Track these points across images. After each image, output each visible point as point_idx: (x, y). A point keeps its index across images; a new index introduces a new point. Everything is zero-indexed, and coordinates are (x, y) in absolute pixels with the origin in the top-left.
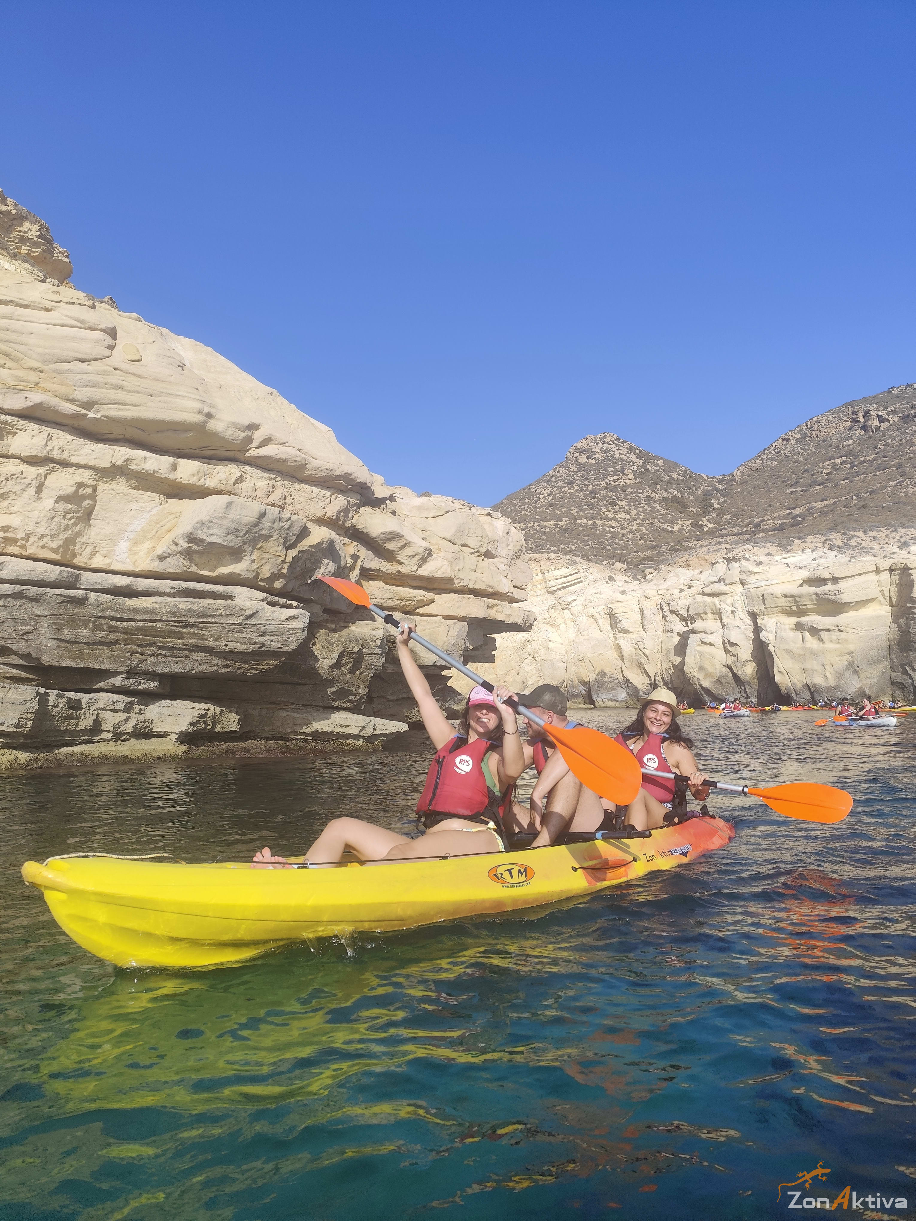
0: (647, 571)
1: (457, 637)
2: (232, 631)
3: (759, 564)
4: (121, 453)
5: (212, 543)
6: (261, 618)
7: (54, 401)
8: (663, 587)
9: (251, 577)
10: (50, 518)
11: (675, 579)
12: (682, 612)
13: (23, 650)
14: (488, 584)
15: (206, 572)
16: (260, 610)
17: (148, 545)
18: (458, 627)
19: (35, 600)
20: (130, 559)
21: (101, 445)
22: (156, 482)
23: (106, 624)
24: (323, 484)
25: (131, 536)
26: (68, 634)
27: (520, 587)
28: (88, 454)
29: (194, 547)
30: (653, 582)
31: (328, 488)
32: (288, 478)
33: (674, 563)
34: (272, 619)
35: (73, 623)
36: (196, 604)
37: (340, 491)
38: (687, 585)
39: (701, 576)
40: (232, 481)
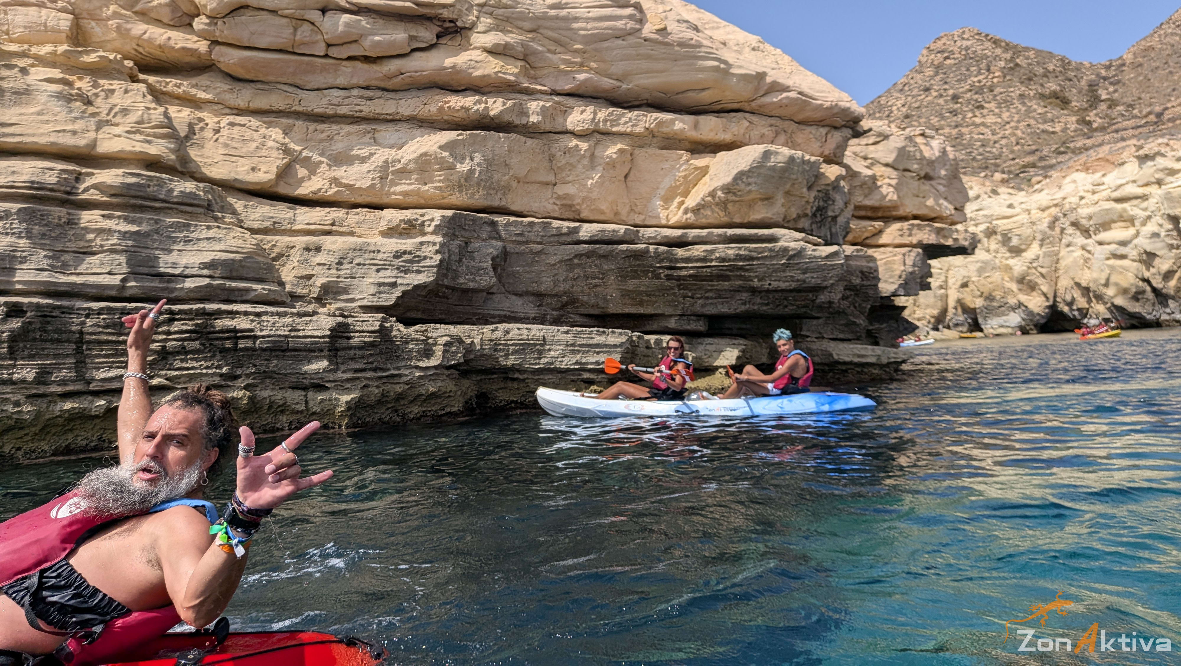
0: (1034, 180)
1: (914, 265)
2: (775, 271)
4: (653, 118)
5: (750, 192)
6: (804, 257)
7: (596, 78)
8: (1059, 195)
9: (780, 220)
10: (600, 184)
11: (1073, 186)
12: (1084, 222)
13: (593, 301)
14: (931, 208)
15: (737, 220)
16: (803, 250)
17: (678, 199)
18: (913, 254)
19: (605, 256)
20: (663, 214)
21: (636, 113)
22: (680, 141)
23: (663, 273)
24: (819, 123)
25: (663, 193)
26: (631, 284)
27: (959, 209)
28: (626, 123)
29: (731, 197)
30: (1045, 192)
31: (823, 126)
32: (787, 122)
33: (1069, 168)
34: (815, 257)
35: (635, 275)
36: (744, 249)
37: (835, 128)
38: (1088, 191)
39: (1105, 180)
40: (742, 131)
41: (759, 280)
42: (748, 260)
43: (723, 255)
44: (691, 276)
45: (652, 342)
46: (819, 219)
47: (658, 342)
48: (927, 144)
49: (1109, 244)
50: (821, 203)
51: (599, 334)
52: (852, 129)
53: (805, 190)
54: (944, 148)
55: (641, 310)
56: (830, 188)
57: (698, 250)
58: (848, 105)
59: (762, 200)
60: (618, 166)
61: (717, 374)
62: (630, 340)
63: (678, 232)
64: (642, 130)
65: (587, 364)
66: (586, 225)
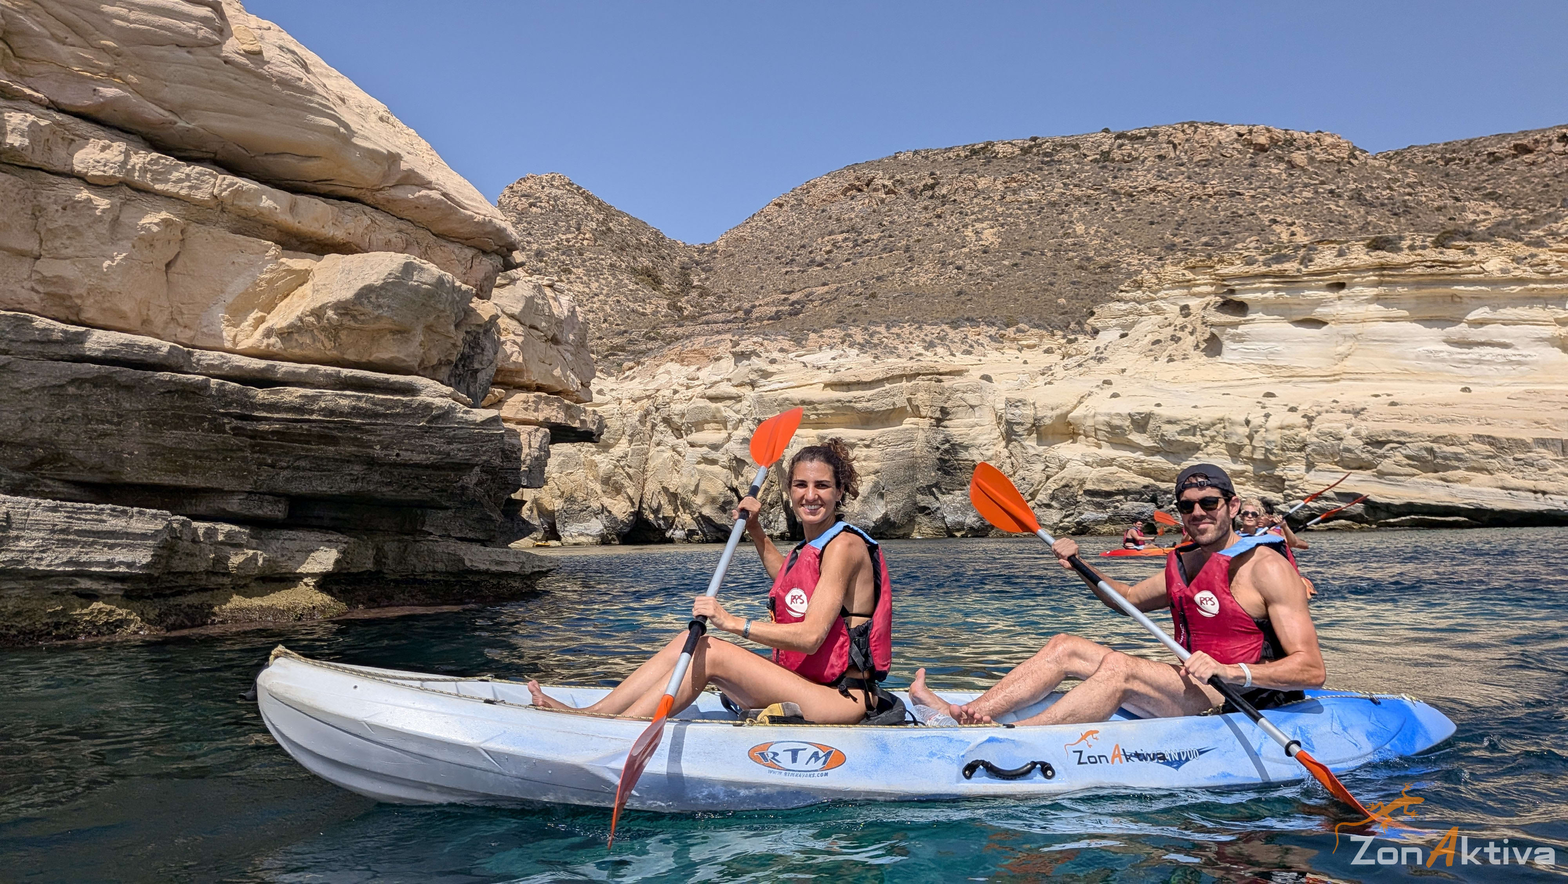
0: (627, 365)
1: (540, 448)
2: (409, 436)
3: (773, 362)
4: (226, 182)
5: (378, 318)
6: (453, 420)
7: (134, 99)
8: (652, 386)
9: (416, 365)
10: (125, 268)
11: (667, 376)
12: (676, 419)
13: (95, 460)
14: (558, 380)
15: (351, 356)
16: (451, 410)
17: (256, 314)
18: (540, 435)
19: (128, 388)
20: (228, 333)
21: (198, 169)
22: (264, 226)
23: (229, 424)
24: (465, 241)
25: (230, 300)
26: (171, 437)
27: (585, 385)
28: (179, 181)
29: (348, 322)
30: (637, 380)
31: (469, 246)
32: (422, 231)
33: (662, 356)
34: (466, 422)
35: (179, 422)
36: (366, 400)
37: (484, 252)
38: (682, 385)
39: (700, 374)
40: (360, 230)
41: (382, 448)
42: (370, 417)
43: (331, 405)
44: (274, 433)
45: (201, 532)
46: (460, 370)
47: (210, 534)
48: (555, 299)
49: (701, 446)
50: (467, 350)
51: (114, 514)
52: (504, 257)
53: (452, 327)
54: (574, 308)
55: (183, 481)
56: (481, 331)
57: (292, 394)
58: (503, 225)
59: (394, 332)
60: (158, 245)
61: (301, 587)
62: (169, 527)
63: (262, 364)
64: (207, 197)
65: (90, 564)
66: (97, 334)
